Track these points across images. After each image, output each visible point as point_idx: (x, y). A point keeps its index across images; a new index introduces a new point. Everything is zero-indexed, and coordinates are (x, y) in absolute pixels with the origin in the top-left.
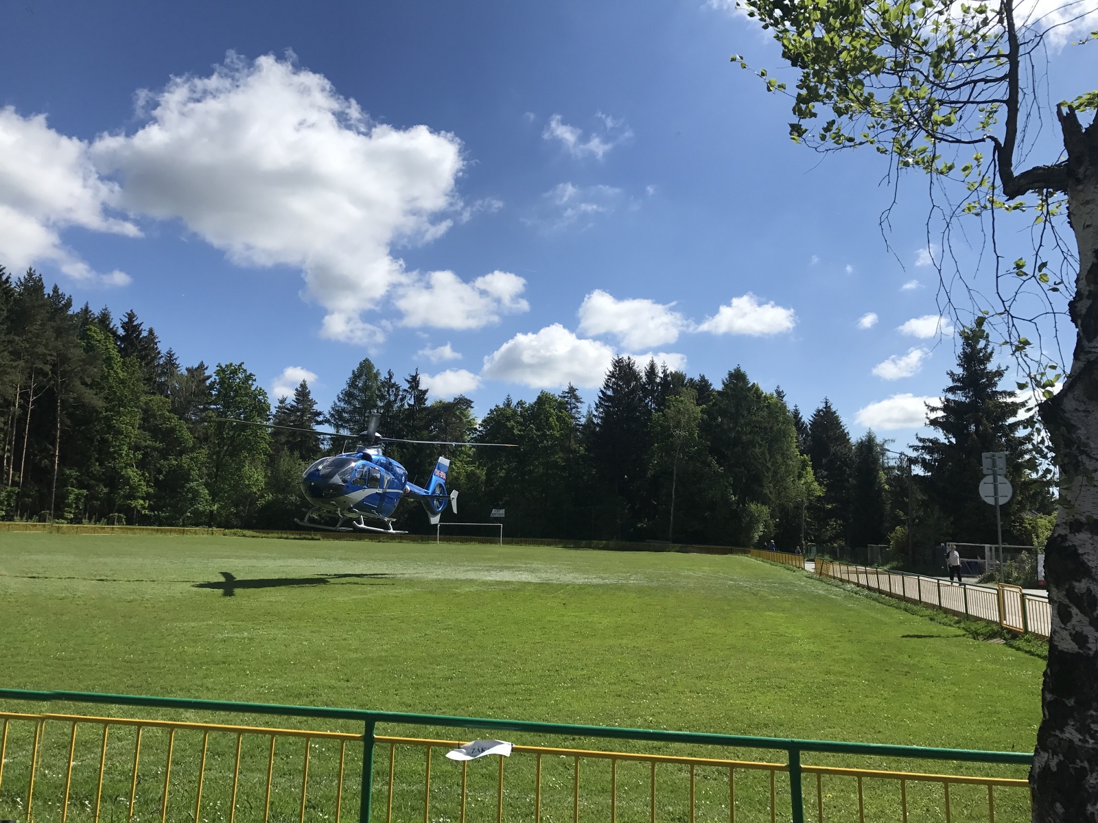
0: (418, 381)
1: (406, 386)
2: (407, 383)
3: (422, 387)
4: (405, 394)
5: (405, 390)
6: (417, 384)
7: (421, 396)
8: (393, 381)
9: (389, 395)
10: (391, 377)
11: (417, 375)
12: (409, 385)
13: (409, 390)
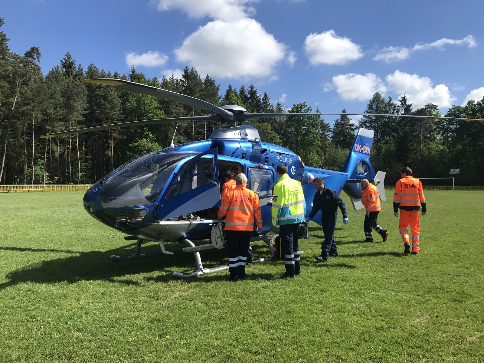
0: (406, 100)
1: (399, 104)
2: (399, 102)
3: (408, 103)
4: (398, 108)
5: (399, 106)
6: (405, 102)
7: (408, 108)
8: (391, 102)
9: (390, 110)
10: (390, 100)
11: (405, 97)
12: (401, 103)
13: (401, 106)
